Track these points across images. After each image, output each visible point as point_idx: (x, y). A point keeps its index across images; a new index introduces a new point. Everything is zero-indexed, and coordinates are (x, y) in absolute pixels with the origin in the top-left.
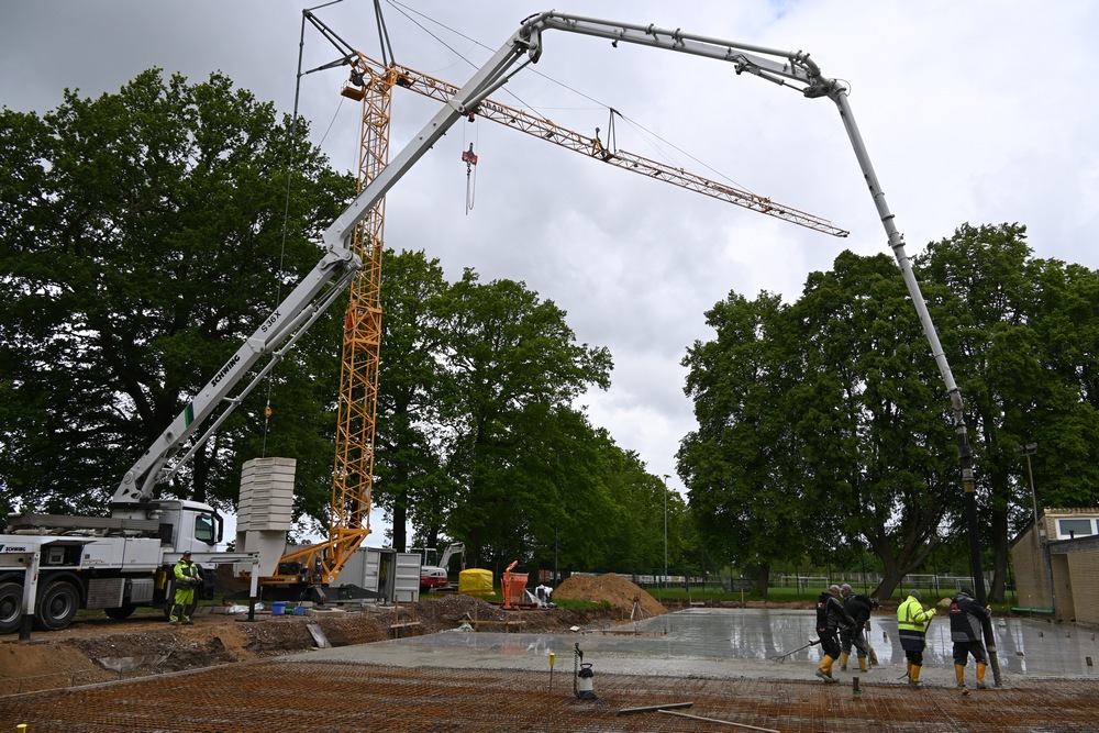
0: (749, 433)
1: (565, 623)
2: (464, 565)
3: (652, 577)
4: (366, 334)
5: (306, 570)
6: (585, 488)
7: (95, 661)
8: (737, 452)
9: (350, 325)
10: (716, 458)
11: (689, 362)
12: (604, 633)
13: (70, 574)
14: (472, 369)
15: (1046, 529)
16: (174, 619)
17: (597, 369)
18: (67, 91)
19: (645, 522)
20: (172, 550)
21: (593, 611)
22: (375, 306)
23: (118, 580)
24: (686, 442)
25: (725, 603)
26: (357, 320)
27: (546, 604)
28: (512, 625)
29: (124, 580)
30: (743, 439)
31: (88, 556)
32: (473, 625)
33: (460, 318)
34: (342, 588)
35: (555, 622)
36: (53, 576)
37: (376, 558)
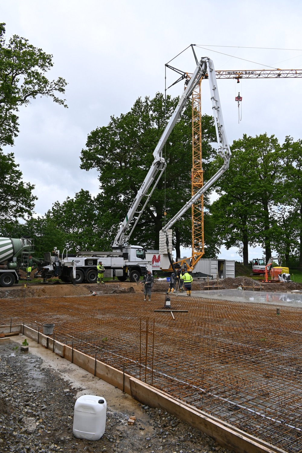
4: (197, 181)
16: (98, 282)
18: (111, 117)
20: (128, 261)
22: (200, 170)
23: (110, 270)
26: (193, 176)
27: (286, 281)
28: (257, 288)
29: (112, 270)
32: (242, 288)
34: (197, 273)
36: (89, 268)
37: (216, 262)
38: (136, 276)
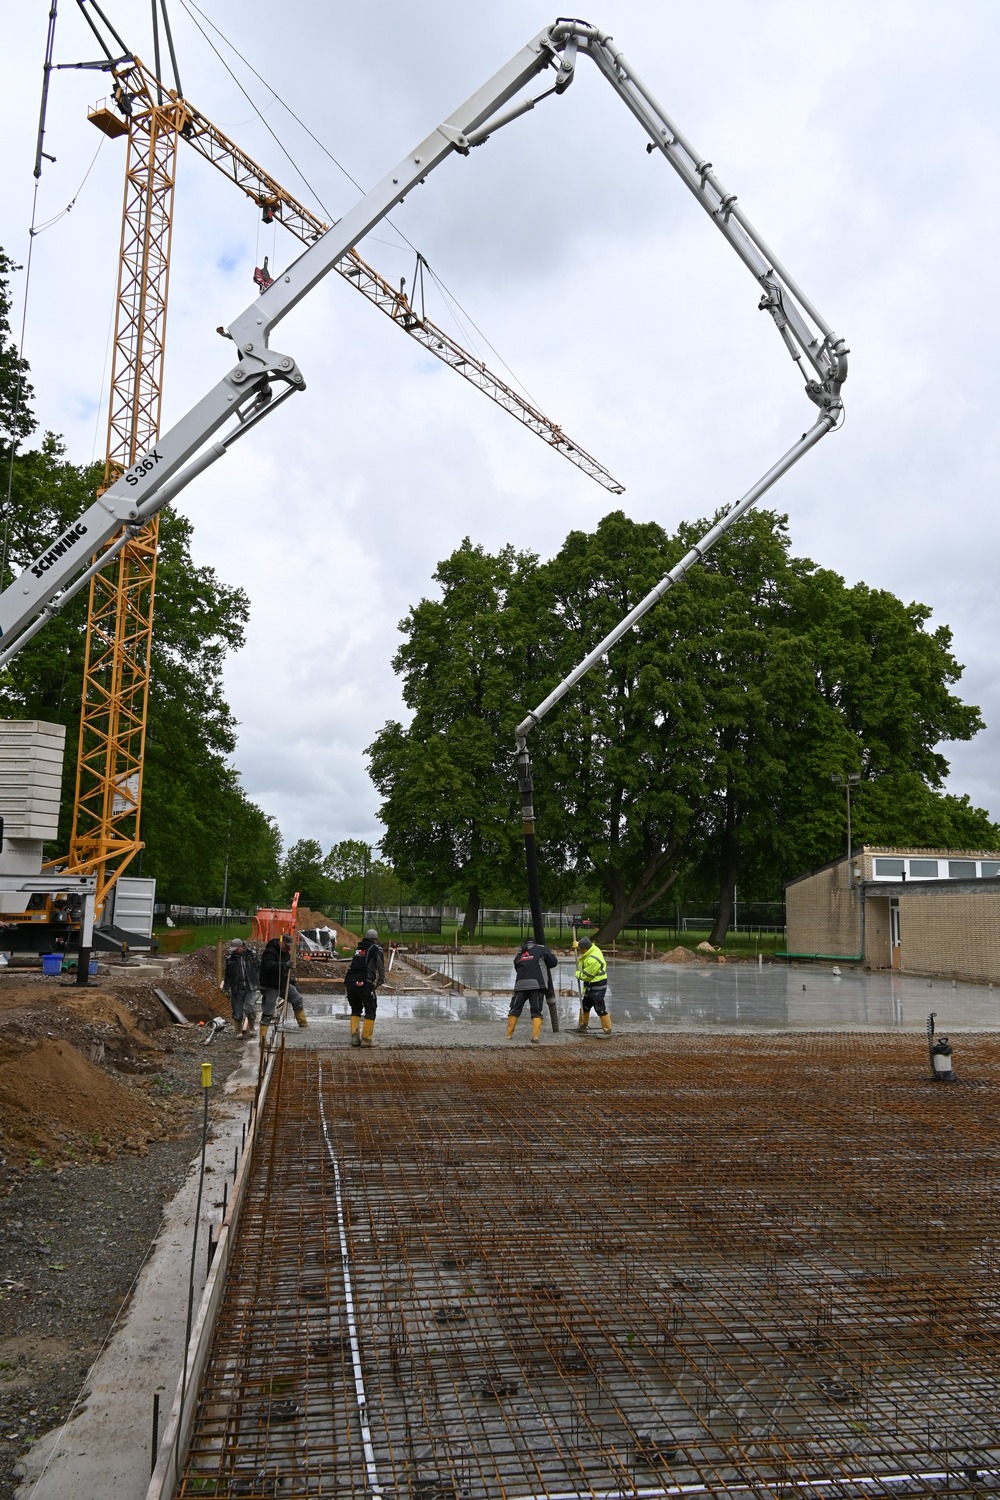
10: (444, 761)
11: (409, 627)
15: (862, 869)
25: (434, 948)
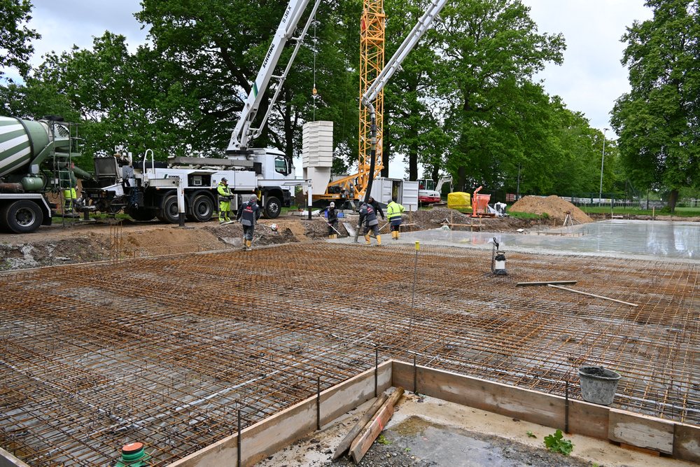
0: (672, 92)
1: (514, 226)
2: (452, 189)
3: (590, 199)
4: (375, 33)
5: (344, 191)
6: (539, 138)
7: (220, 239)
8: (661, 108)
9: (364, 28)
10: (643, 113)
11: (627, 38)
12: (539, 233)
13: (207, 191)
14: (460, 57)
17: (554, 50)
19: (586, 162)
20: (262, 178)
21: (536, 220)
22: (380, 13)
24: (619, 102)
25: (639, 217)
26: (368, 23)
27: (501, 214)
28: (475, 227)
29: (237, 195)
30: (667, 97)
31: (215, 181)
32: (450, 226)
33: (452, 20)
35: (506, 226)
36: (197, 192)
37: (390, 184)
38: (275, 207)
